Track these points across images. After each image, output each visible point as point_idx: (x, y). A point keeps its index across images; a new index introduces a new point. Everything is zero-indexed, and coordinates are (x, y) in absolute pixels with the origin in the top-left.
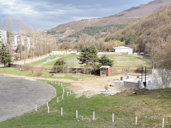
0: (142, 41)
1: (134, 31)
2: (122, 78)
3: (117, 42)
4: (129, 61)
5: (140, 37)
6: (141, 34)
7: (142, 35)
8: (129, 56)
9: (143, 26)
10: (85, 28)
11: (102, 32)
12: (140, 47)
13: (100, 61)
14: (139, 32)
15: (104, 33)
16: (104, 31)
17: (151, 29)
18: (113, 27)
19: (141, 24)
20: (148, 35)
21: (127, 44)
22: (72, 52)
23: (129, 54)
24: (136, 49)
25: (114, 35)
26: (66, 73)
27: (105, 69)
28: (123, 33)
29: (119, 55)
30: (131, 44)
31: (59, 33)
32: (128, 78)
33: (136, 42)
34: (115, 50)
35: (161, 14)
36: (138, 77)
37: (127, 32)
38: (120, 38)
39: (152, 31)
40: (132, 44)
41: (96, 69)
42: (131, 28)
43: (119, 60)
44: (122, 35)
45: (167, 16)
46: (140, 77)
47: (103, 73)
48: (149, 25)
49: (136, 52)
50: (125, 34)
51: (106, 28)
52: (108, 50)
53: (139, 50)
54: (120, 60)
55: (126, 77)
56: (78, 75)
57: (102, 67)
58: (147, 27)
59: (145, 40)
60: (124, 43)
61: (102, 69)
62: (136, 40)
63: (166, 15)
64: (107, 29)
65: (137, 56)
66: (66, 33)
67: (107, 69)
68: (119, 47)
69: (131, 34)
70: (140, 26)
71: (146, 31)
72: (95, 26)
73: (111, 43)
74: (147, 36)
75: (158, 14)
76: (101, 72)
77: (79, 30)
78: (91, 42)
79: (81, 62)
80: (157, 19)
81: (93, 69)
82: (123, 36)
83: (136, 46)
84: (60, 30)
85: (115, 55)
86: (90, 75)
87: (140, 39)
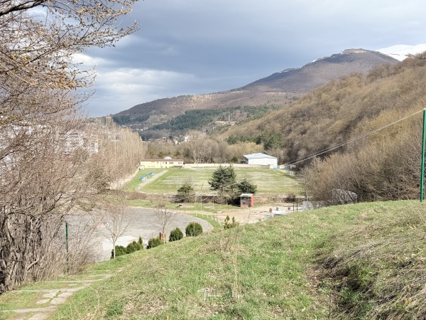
0: (292, 144)
1: (279, 125)
2: (271, 210)
3: (250, 145)
4: (272, 182)
5: (289, 137)
6: (290, 131)
7: (292, 133)
8: (272, 172)
9: (295, 116)
10: (186, 113)
11: (219, 120)
12: (289, 154)
13: (239, 187)
14: (287, 128)
15: (222, 122)
16: (223, 119)
17: (308, 124)
18: (239, 111)
19: (290, 113)
20: (302, 133)
21: (267, 148)
22: (176, 164)
23: (271, 167)
24: (283, 157)
25: (243, 129)
26: (193, 202)
27: (247, 198)
28: (259, 128)
29: (256, 170)
30: (273, 149)
31: (136, 120)
32: (277, 209)
33: (283, 145)
34: (247, 160)
35: (324, 96)
36: (289, 209)
37: (267, 126)
38: (253, 136)
39: (309, 128)
40: (276, 148)
41: (235, 197)
42: (274, 120)
43: (257, 180)
44: (257, 131)
45: (334, 102)
46: (292, 208)
47: (244, 203)
48: (304, 115)
49: (284, 163)
50: (262, 130)
51: (225, 113)
52: (235, 160)
53: (288, 159)
54: (259, 180)
55: (275, 208)
56: (211, 206)
57: (243, 195)
58: (301, 119)
59: (297, 143)
60: (261, 146)
61: (243, 198)
62: (283, 142)
63: (333, 99)
64: (227, 115)
65: (285, 171)
66: (149, 120)
67: (250, 198)
68: (253, 155)
69: (274, 130)
70: (290, 116)
71: (300, 126)
72: (204, 107)
73: (240, 147)
74: (300, 135)
75: (320, 96)
76: (242, 201)
77: (174, 116)
78: (205, 144)
79: (213, 188)
80: (318, 105)
81: (231, 197)
82: (259, 133)
83: (282, 152)
84: (137, 116)
85: (248, 170)
86: (227, 205)
87: (288, 140)
